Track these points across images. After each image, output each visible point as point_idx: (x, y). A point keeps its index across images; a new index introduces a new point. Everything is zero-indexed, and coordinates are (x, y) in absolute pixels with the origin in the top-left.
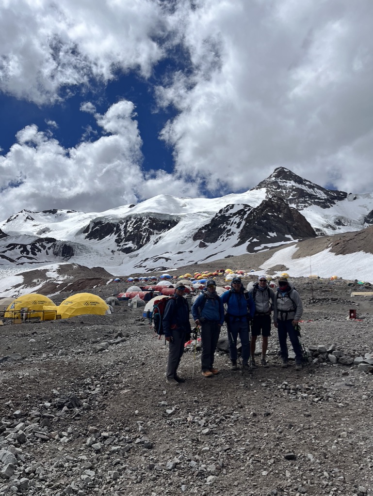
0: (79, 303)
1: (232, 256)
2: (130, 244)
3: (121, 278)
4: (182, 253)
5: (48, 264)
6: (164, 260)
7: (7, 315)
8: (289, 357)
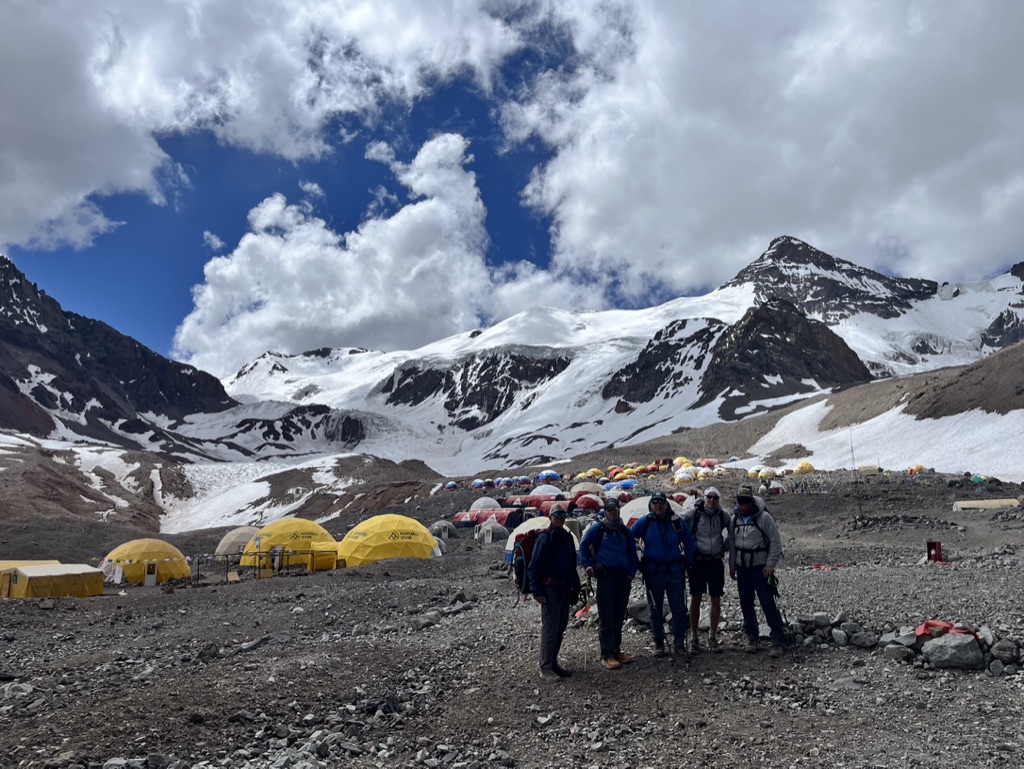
0: (379, 536)
1: (688, 429)
2: (475, 411)
3: (459, 481)
4: (580, 425)
5: (315, 458)
6: (544, 441)
7: (245, 561)
8: (761, 634)
